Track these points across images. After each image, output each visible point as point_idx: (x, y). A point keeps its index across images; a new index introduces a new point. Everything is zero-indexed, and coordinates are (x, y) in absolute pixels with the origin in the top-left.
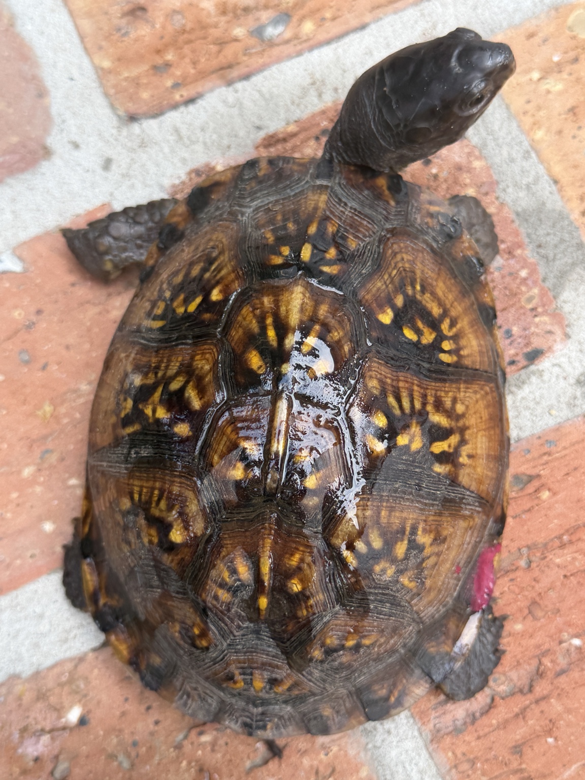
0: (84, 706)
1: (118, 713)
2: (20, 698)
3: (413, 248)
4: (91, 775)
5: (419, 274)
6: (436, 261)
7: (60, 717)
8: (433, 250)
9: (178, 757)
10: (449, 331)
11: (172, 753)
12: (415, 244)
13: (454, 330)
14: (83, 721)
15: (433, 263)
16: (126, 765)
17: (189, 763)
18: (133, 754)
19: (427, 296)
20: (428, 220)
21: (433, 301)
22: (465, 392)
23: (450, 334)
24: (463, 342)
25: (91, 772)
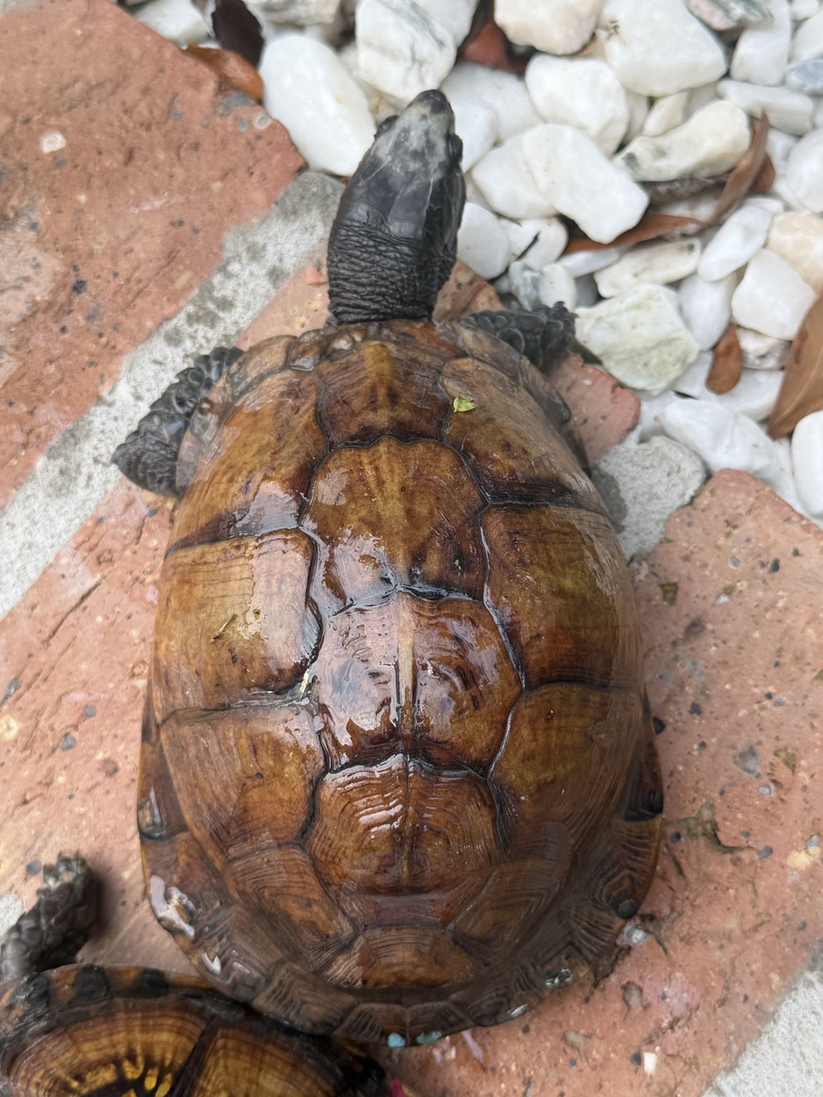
0: (645, 1075)
1: (606, 1084)
2: (714, 1049)
3: (33, 1061)
4: (601, 1007)
5: (61, 1073)
6: (60, 1035)
7: (664, 1050)
8: (47, 1031)
9: (523, 1070)
10: (137, 1068)
11: (529, 1072)
12: (30, 1053)
13: (140, 1060)
14: (638, 1059)
15: (61, 1042)
16: (572, 1037)
17: (508, 1070)
18: (569, 1050)
19: (89, 1077)
20: (14, 1013)
21: (98, 1073)
22: (209, 1081)
23: (141, 1068)
24: (157, 1053)
25: (604, 1010)
